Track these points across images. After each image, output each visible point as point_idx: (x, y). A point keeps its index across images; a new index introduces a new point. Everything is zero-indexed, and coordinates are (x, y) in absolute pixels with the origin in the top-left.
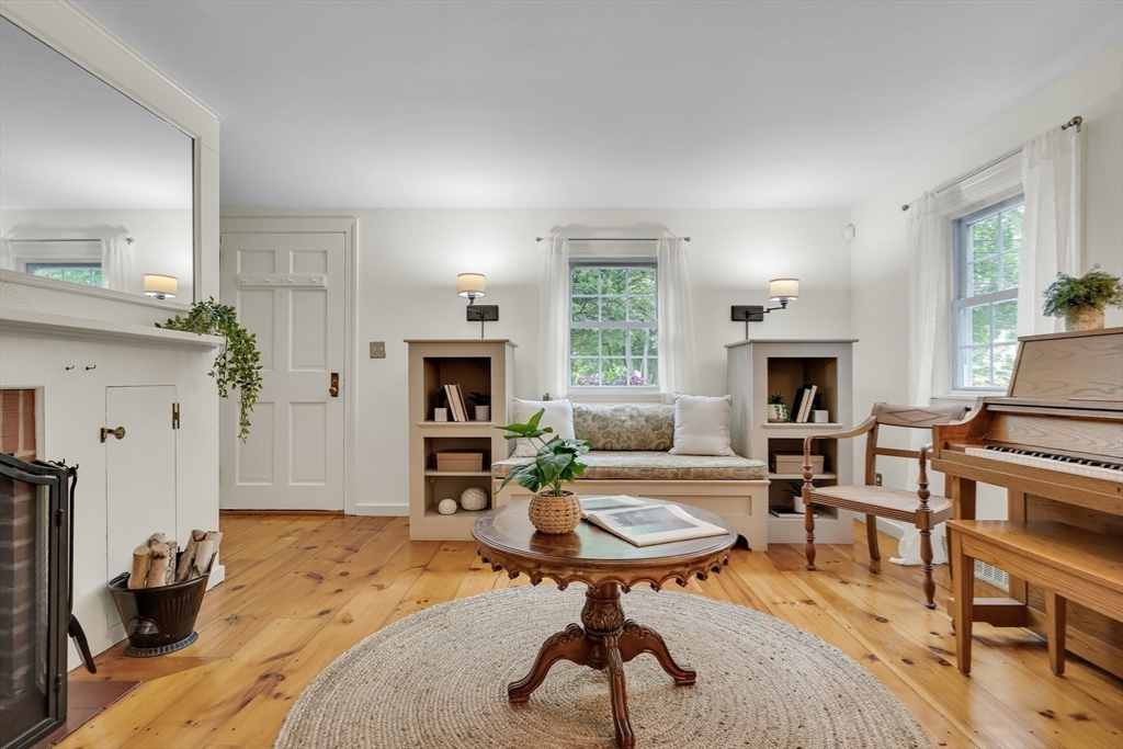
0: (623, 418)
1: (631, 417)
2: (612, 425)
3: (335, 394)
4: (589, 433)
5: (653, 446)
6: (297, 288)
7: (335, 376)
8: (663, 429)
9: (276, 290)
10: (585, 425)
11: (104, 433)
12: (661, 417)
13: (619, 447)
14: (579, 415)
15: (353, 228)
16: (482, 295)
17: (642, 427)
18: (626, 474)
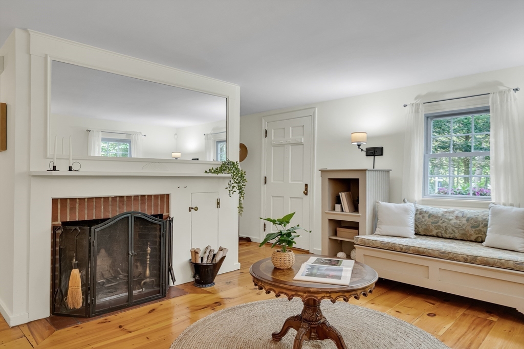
0: (451, 218)
1: (457, 217)
2: (441, 221)
3: (306, 194)
4: (426, 225)
5: (473, 238)
6: (293, 144)
7: (306, 185)
8: (480, 228)
9: (285, 145)
10: (423, 220)
11: (190, 209)
12: (480, 219)
13: (447, 236)
14: (419, 213)
15: (314, 112)
16: (364, 143)
17: (464, 225)
18: (429, 253)
